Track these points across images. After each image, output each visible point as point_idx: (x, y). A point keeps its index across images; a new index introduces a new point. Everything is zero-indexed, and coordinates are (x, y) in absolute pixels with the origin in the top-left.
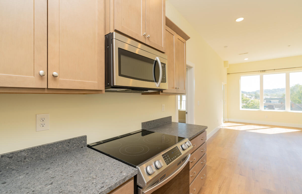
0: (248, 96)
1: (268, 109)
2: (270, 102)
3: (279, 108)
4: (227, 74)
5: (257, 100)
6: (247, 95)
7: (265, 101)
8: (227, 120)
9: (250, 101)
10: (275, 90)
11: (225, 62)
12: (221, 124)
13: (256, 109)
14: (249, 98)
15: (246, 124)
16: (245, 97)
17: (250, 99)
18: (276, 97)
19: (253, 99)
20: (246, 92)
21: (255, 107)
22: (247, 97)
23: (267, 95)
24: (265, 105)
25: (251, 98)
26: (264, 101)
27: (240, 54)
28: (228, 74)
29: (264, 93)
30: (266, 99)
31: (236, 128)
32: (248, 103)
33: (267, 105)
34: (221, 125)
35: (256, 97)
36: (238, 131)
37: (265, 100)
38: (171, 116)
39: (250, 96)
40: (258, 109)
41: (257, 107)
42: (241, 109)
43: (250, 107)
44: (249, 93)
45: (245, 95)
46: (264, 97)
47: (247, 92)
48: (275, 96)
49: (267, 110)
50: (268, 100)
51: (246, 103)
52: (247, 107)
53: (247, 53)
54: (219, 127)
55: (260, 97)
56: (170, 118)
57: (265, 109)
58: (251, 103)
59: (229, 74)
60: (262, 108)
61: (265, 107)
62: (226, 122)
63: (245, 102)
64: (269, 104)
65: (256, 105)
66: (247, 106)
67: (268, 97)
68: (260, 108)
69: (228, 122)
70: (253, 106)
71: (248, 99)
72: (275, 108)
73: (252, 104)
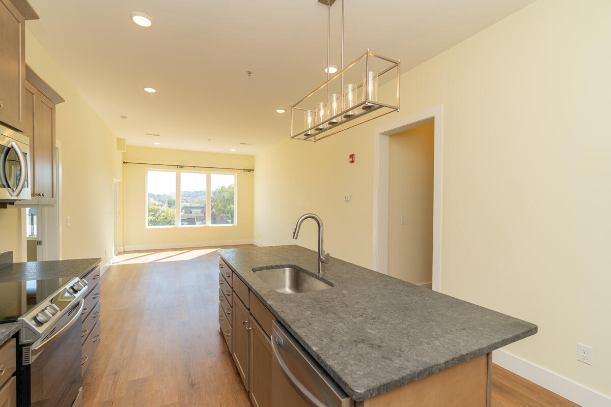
0: (157, 203)
1: (187, 224)
2: (191, 212)
3: (200, 222)
4: (122, 163)
5: (171, 210)
6: (155, 200)
7: (184, 211)
8: (121, 249)
9: (161, 211)
10: (197, 192)
11: (118, 139)
12: (112, 257)
13: (171, 225)
14: (158, 206)
15: (155, 251)
16: (153, 205)
17: (160, 207)
18: (198, 205)
19: (165, 207)
20: (154, 195)
21: (169, 223)
22: (155, 205)
23: (187, 202)
24: (183, 218)
25: (162, 206)
26: (182, 212)
27: (147, 134)
28: (124, 163)
29: (181, 198)
30: (185, 208)
31: (140, 261)
32: (157, 215)
33: (186, 218)
34: (111, 261)
35: (171, 204)
36: (143, 265)
37: (182, 209)
38: (12, 252)
39: (161, 203)
40: (173, 224)
41: (172, 222)
42: (147, 227)
43: (160, 223)
44: (159, 196)
45: (152, 200)
46: (182, 205)
47: (156, 194)
48: (197, 203)
49: (186, 226)
50: (188, 210)
51: (154, 215)
52: (156, 224)
53: (158, 135)
54: (107, 264)
55: (176, 204)
56: (9, 254)
57: (182, 224)
58: (162, 215)
59: (127, 163)
60: (178, 224)
61: (183, 220)
62: (119, 254)
63: (152, 213)
64: (189, 215)
65: (170, 219)
66: (155, 222)
67: (188, 205)
68: (176, 223)
69: (125, 252)
70: (167, 220)
71: (156, 207)
72: (197, 223)
73: (164, 216)
